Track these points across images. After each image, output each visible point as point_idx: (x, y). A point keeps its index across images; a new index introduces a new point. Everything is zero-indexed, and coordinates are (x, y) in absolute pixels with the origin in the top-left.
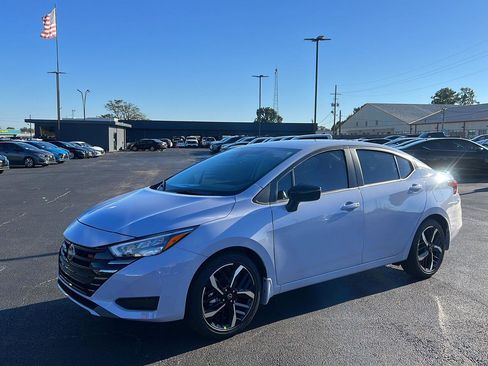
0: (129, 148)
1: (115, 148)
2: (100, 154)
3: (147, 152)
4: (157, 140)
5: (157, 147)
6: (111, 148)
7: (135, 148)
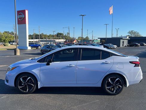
0: (128, 46)
1: (123, 46)
2: (116, 47)
3: (133, 47)
4: (137, 43)
5: (137, 45)
6: (121, 46)
7: (129, 46)
